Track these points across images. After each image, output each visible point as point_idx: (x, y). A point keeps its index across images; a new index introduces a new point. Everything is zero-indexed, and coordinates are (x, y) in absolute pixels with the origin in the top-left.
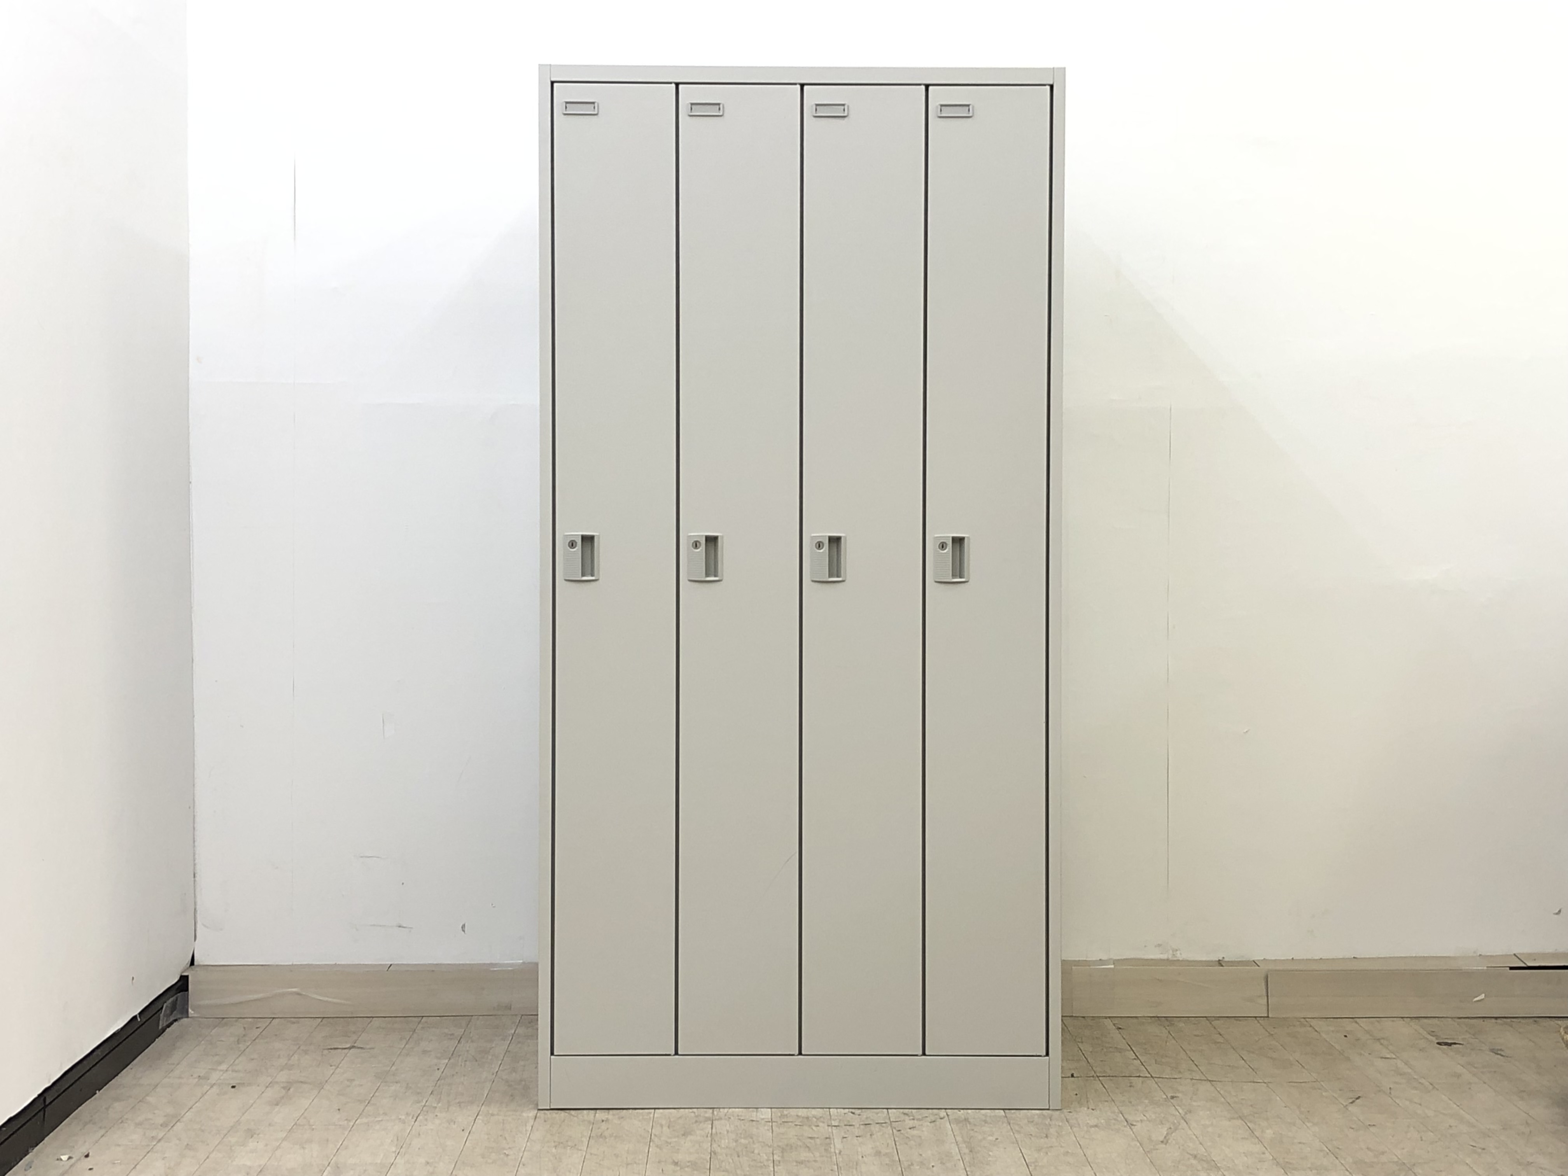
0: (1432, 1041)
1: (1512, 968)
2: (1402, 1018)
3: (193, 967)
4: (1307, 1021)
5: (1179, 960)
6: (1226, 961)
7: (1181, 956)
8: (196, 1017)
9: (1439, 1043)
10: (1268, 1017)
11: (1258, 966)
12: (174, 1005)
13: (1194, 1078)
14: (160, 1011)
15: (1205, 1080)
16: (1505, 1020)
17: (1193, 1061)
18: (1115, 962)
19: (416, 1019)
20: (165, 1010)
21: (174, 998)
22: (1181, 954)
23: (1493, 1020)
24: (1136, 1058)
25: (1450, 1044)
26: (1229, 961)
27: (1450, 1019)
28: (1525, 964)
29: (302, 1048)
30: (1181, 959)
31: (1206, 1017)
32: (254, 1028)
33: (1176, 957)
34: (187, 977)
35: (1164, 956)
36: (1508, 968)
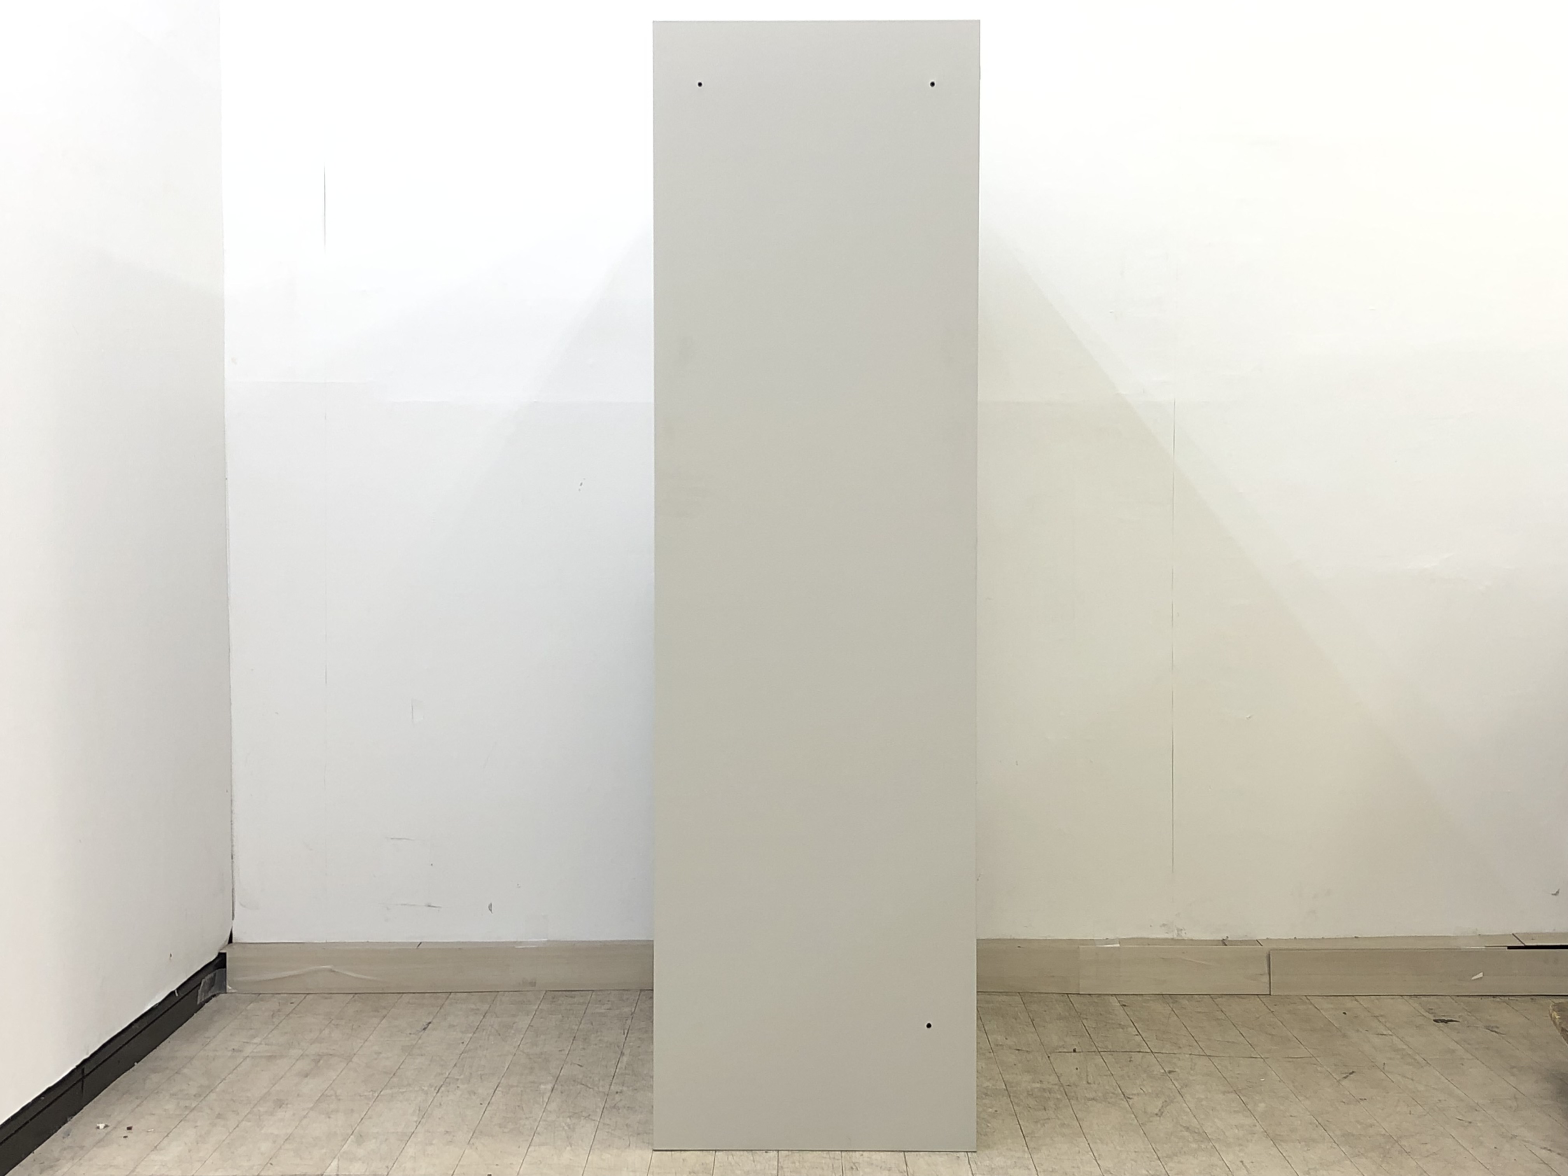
0: (1429, 1019)
1: (1509, 948)
2: (1401, 996)
3: (231, 944)
4: (1308, 999)
5: (1184, 940)
6: (1229, 941)
7: (1187, 935)
8: (235, 993)
9: (1436, 1021)
10: (1270, 995)
11: (1261, 945)
12: (213, 980)
13: (1193, 1053)
14: (198, 987)
15: (1204, 1055)
16: (1502, 998)
17: (1193, 1037)
18: (1121, 941)
19: (444, 995)
20: (204, 985)
21: (212, 975)
22: (1185, 933)
23: (1492, 999)
24: (1138, 1033)
25: (1446, 1022)
26: (1232, 941)
27: (1449, 997)
28: (1523, 943)
29: (333, 1022)
30: (1186, 939)
31: (1209, 995)
32: (289, 1004)
33: (1181, 936)
34: (225, 954)
35: (1169, 936)
36: (1506, 948)
